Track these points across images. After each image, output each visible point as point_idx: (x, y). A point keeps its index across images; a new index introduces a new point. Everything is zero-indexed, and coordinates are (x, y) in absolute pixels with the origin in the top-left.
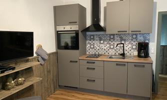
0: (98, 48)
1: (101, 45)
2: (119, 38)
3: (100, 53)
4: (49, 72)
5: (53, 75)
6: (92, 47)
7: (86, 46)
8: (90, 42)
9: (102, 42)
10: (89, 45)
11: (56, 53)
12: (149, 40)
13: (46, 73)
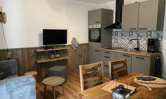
0: (120, 42)
1: (122, 40)
2: (136, 35)
3: (122, 47)
4: (80, 56)
5: (84, 59)
6: (116, 41)
7: (112, 40)
8: (115, 37)
9: (123, 37)
10: (114, 40)
11: (87, 44)
12: (162, 37)
13: (78, 56)
